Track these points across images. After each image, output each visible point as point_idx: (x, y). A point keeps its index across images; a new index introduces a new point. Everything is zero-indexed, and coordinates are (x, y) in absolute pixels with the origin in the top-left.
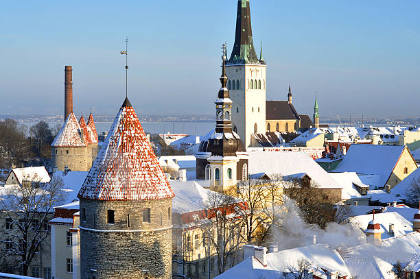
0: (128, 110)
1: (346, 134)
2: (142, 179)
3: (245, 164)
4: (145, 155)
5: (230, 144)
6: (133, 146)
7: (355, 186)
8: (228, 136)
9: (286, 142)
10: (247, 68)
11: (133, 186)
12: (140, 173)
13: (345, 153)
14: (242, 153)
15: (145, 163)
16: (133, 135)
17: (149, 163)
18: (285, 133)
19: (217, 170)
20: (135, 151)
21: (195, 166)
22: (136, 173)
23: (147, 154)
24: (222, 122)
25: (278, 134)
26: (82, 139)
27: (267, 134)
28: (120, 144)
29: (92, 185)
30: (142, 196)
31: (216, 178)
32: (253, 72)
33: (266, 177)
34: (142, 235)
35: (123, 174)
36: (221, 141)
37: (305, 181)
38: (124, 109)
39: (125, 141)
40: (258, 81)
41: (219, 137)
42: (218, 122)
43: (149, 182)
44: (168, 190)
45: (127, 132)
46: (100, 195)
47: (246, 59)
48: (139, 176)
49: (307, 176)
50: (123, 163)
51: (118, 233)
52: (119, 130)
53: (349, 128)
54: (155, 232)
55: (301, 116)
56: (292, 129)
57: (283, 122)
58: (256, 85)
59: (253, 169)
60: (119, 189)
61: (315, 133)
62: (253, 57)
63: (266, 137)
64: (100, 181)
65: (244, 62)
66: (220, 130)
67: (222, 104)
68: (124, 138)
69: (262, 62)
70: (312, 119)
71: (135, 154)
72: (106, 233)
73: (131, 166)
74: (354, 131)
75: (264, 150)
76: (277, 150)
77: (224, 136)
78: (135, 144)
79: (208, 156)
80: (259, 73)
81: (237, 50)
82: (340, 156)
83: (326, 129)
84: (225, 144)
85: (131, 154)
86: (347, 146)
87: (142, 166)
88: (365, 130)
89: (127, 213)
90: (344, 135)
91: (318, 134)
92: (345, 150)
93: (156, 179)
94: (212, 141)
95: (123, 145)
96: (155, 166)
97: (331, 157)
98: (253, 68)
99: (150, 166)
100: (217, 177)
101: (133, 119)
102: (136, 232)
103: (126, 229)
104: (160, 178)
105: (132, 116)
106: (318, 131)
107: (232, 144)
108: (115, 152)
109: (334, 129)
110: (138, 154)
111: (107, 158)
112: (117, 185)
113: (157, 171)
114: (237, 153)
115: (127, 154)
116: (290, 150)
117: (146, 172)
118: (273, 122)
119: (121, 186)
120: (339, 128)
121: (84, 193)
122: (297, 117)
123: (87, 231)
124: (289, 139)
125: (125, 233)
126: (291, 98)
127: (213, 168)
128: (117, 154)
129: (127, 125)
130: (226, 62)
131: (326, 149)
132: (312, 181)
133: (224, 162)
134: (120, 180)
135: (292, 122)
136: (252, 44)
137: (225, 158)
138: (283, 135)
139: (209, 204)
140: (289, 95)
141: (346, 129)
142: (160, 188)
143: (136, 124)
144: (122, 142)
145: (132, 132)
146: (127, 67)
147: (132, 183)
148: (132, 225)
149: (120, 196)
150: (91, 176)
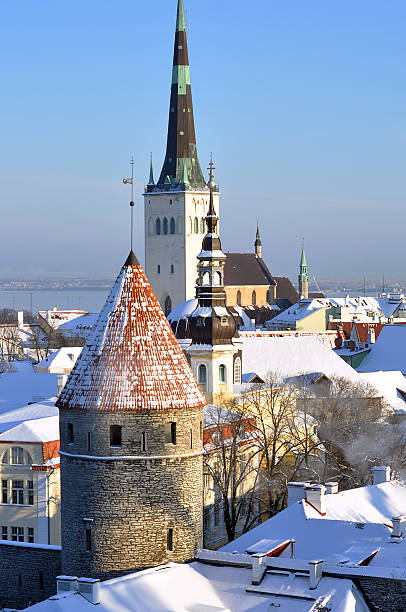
0: (136, 270)
1: (361, 309)
2: (163, 378)
4: (164, 340)
5: (223, 324)
6: (146, 325)
7: (402, 393)
8: (220, 311)
9: (257, 323)
10: (189, 198)
11: (149, 388)
12: (159, 368)
13: (373, 341)
15: (165, 353)
16: (145, 309)
17: (171, 352)
18: (252, 308)
19: (202, 367)
20: (150, 333)
22: (154, 368)
23: (167, 338)
24: (210, 290)
25: (239, 310)
28: (125, 323)
29: (84, 388)
30: (164, 403)
31: (200, 381)
33: (257, 380)
34: (164, 464)
35: (134, 370)
36: (209, 320)
38: (130, 268)
39: (133, 318)
41: (206, 313)
43: (173, 382)
45: (136, 304)
46: (99, 403)
47: (186, 182)
48: (156, 372)
49: (324, 377)
50: (132, 353)
51: (128, 461)
52: (123, 302)
53: (365, 299)
54: (183, 459)
55: (276, 278)
56: (262, 302)
57: (247, 290)
58: (203, 225)
60: (129, 393)
61: (310, 308)
62: (198, 180)
64: (97, 380)
65: (183, 187)
66: (206, 303)
67: (210, 259)
68: (133, 314)
71: (149, 338)
72: (109, 462)
73: (144, 358)
74: (373, 303)
76: (259, 336)
77: (214, 311)
78: (149, 323)
79: (187, 344)
81: (169, 167)
82: (367, 346)
83: (327, 300)
84: (216, 325)
85: (145, 338)
86: (378, 328)
87: (162, 357)
88: (392, 301)
89: (142, 430)
90: (361, 310)
91: (315, 310)
92: (373, 336)
93: (182, 377)
94: (194, 320)
95: (131, 326)
96: (179, 356)
97: (351, 347)
98: (198, 198)
99: (173, 357)
100: (202, 380)
101: (144, 285)
102: (156, 460)
103: (140, 454)
105: (141, 280)
106: (314, 304)
107: (226, 324)
108: (119, 335)
109: (340, 301)
110: (154, 338)
111: (105, 345)
112: (126, 387)
114: (233, 339)
115: (138, 338)
116: (281, 336)
117: (168, 367)
118: (232, 290)
119: (132, 388)
120: (348, 299)
121: (69, 399)
122: (270, 281)
123: (77, 459)
125: (139, 460)
126: (260, 248)
127: (195, 364)
128: (122, 338)
129: (135, 294)
131: (338, 334)
133: (214, 355)
134: (129, 378)
135: (262, 290)
137: (216, 348)
138: (247, 312)
139: (210, 420)
140: (257, 243)
141: (362, 299)
142: (189, 390)
143: (147, 291)
144: (130, 321)
145: (144, 304)
146: (132, 204)
147: (149, 382)
148: (149, 448)
149: (131, 404)
150: (81, 373)
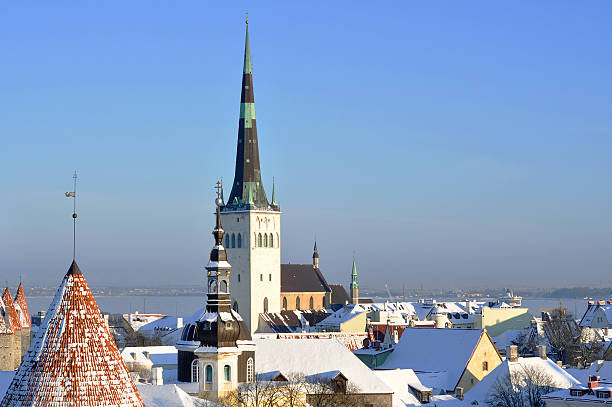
0: (76, 279)
1: (398, 313)
2: (97, 383)
3: (251, 359)
4: (101, 346)
5: (227, 328)
6: (83, 334)
7: (412, 390)
8: (225, 316)
9: (311, 325)
10: (253, 216)
11: (82, 393)
12: (94, 373)
13: (396, 341)
14: (246, 342)
15: (101, 359)
16: (83, 317)
17: (107, 358)
18: (310, 312)
19: (209, 368)
20: (87, 340)
21: (176, 361)
22: (88, 373)
23: (104, 344)
24: (216, 297)
25: (298, 314)
26: (7, 322)
27: (282, 313)
28: (63, 330)
29: (21, 393)
31: (207, 380)
32: (262, 223)
33: (281, 378)
35: (68, 376)
36: (215, 324)
37: (339, 382)
38: (71, 278)
39: (71, 326)
40: (269, 235)
41: (212, 318)
42: (210, 297)
43: (107, 387)
44: (135, 399)
45: (75, 312)
47: (251, 202)
48: (91, 378)
49: (341, 376)
50: (67, 360)
52: (62, 310)
53: (402, 304)
55: (332, 286)
56: (318, 306)
57: (306, 296)
58: (266, 241)
59: (262, 366)
60: (62, 399)
61: (353, 312)
62: (262, 201)
63: (281, 318)
64: (33, 386)
65: (249, 207)
66: (213, 309)
67: (216, 269)
68: (70, 321)
69: (274, 208)
70: (348, 291)
71: (86, 345)
73: (79, 364)
74: (409, 308)
75: (278, 337)
76: (297, 337)
77: (219, 317)
78: (87, 330)
79: (196, 347)
80: (271, 224)
81: (237, 190)
82: (390, 346)
83: (370, 305)
84: (221, 329)
85: (81, 345)
86: (400, 330)
87: (97, 363)
88: (426, 306)
90: (396, 314)
91: (357, 313)
92: (396, 337)
93: (117, 382)
94: (201, 324)
95: (68, 332)
96: (116, 362)
97: (376, 346)
98: (262, 216)
99: (109, 363)
100: (209, 379)
101: (84, 293)
104: (124, 381)
105: (82, 289)
106: (357, 308)
107: (230, 328)
108: (56, 342)
109: (380, 306)
110: (91, 345)
111: (43, 352)
112: (59, 392)
113: (120, 371)
114: (238, 342)
115: (75, 345)
116: (317, 337)
117: (103, 373)
118: (292, 296)
119: (65, 393)
120: (387, 304)
122: (327, 289)
124: (315, 320)
126: (317, 260)
127: (202, 365)
128: (59, 345)
129: (75, 302)
130: (222, 208)
131: (369, 335)
132: (348, 383)
133: (219, 356)
134: (63, 384)
135: (319, 296)
136: (260, 182)
137: (221, 350)
138: (305, 315)
140: (315, 256)
141: (398, 304)
142: (124, 395)
143: (87, 300)
144: (67, 326)
145: (82, 312)
146: (74, 216)
147: (82, 388)
150: (20, 378)
